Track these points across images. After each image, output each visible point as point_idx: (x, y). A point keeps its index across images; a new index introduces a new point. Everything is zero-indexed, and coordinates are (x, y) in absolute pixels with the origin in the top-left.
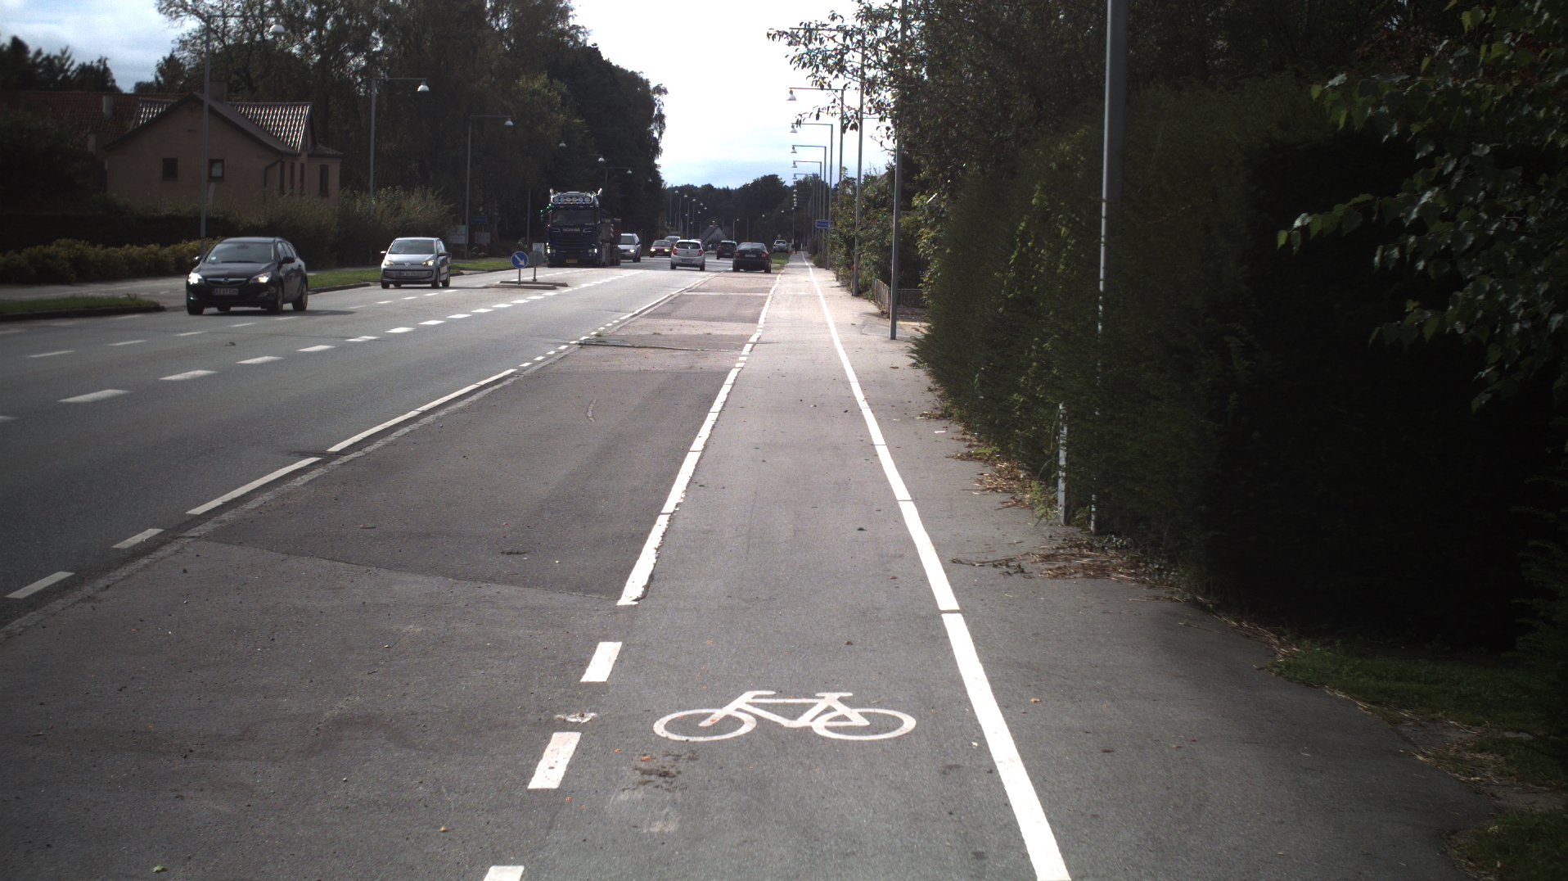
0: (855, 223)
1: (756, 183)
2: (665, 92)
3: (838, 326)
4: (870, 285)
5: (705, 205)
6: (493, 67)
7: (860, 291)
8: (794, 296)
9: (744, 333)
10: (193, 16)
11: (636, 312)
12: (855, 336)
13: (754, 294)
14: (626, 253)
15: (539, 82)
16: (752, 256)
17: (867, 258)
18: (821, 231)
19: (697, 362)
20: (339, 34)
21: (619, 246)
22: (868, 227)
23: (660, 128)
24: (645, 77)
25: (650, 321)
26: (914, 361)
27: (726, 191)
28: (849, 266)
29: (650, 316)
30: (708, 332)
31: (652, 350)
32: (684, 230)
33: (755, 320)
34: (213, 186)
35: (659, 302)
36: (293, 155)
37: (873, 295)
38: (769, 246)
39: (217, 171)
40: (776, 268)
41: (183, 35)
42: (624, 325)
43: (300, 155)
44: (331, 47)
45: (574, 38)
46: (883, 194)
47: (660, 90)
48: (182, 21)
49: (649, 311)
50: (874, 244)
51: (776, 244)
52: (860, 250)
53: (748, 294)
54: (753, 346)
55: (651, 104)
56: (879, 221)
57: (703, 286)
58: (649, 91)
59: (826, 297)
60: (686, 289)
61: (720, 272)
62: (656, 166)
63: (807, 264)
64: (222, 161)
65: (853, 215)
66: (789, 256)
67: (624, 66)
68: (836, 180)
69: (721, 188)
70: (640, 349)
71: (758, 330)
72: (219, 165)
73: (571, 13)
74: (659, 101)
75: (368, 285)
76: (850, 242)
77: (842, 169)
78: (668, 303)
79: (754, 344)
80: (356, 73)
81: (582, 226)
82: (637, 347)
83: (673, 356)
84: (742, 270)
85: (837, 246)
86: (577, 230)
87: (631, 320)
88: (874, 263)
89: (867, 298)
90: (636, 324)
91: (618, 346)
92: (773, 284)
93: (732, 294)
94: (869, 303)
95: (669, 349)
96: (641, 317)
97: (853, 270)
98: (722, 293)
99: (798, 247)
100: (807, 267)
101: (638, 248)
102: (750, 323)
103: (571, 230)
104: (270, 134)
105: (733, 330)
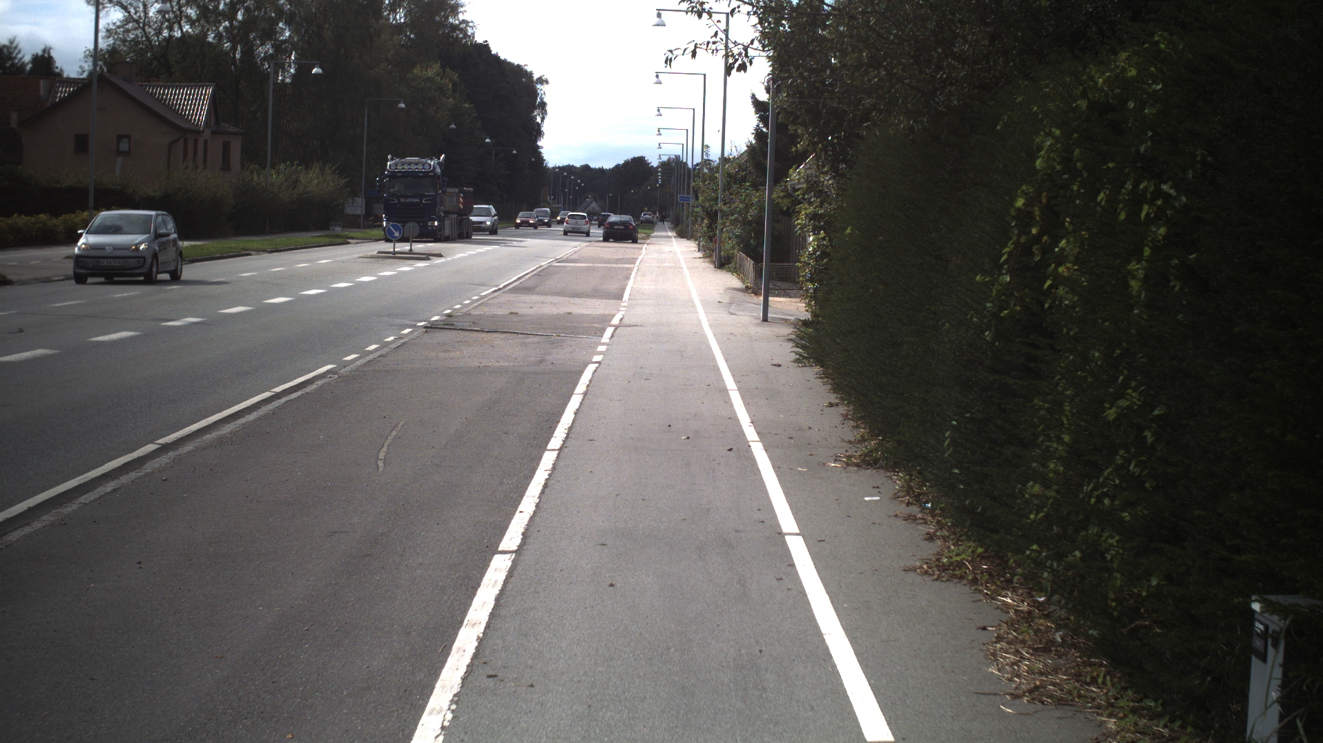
0: (717, 198)
1: (627, 163)
2: (547, 82)
3: (705, 303)
4: (733, 258)
5: (582, 181)
6: (389, 56)
7: (723, 263)
8: (659, 267)
9: (607, 313)
10: (117, 8)
11: (501, 286)
12: (723, 316)
13: (621, 266)
14: (483, 225)
15: (433, 71)
16: (621, 227)
17: (729, 233)
18: (683, 205)
19: (549, 354)
20: (249, 23)
21: (471, 218)
22: (731, 201)
23: (542, 114)
24: (529, 69)
25: (512, 297)
26: (798, 357)
27: (601, 170)
28: (711, 239)
29: (516, 290)
30: (569, 311)
31: (504, 336)
32: (564, 203)
33: (619, 297)
34: (120, 160)
35: (527, 274)
36: (196, 132)
37: (735, 268)
38: (636, 216)
39: (124, 146)
40: (643, 239)
41: (109, 24)
42: (483, 303)
43: (203, 132)
44: (239, 35)
45: (464, 31)
46: (743, 170)
47: (542, 81)
48: (107, 12)
49: (515, 284)
50: (736, 219)
51: (644, 216)
52: (724, 224)
53: (615, 265)
54: (615, 331)
55: (534, 93)
56: (741, 196)
57: (573, 257)
58: (533, 81)
59: (690, 268)
60: (557, 259)
61: (591, 242)
62: (539, 147)
63: (670, 234)
64: (129, 137)
65: (715, 191)
66: (654, 227)
67: (512, 61)
68: (698, 160)
69: (597, 167)
70: (489, 334)
71: (622, 309)
72: (125, 140)
73: (461, 9)
74: (541, 90)
75: (250, 255)
76: (712, 216)
77: (704, 147)
78: (535, 275)
79: (617, 327)
80: (264, 59)
81: (422, 196)
82: (487, 332)
83: (524, 344)
84: (612, 240)
85: (699, 219)
86: (416, 201)
87: (493, 296)
88: (737, 237)
89: (730, 271)
90: (496, 301)
91: (466, 330)
92: (640, 254)
93: (599, 265)
94: (732, 276)
95: (521, 334)
96: (504, 292)
97: (716, 243)
98: (590, 265)
99: (663, 219)
100: (670, 237)
101: (495, 220)
102: (613, 299)
103: (410, 200)
104: (175, 112)
105: (596, 308)
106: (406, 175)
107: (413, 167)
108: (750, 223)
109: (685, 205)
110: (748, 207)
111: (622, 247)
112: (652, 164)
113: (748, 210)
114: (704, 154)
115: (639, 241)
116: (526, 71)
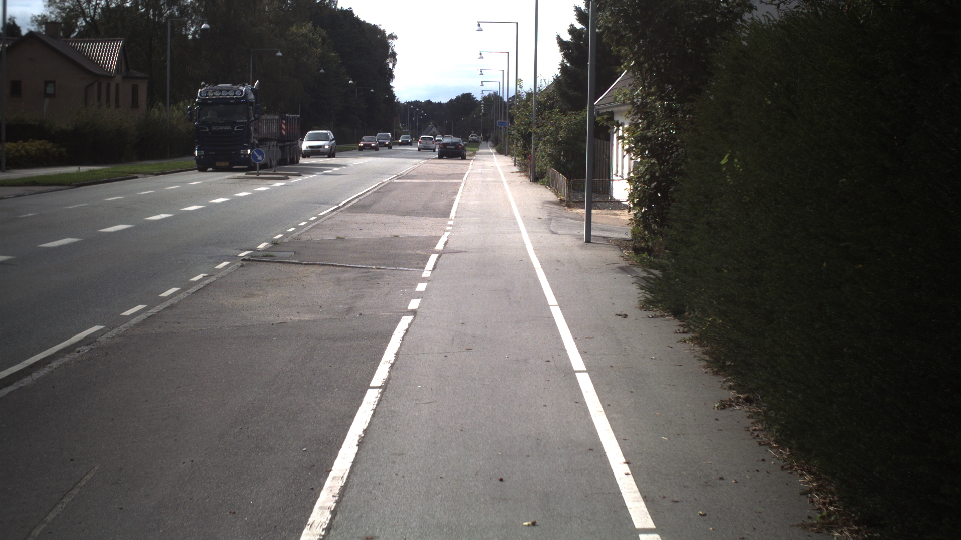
0: (531, 123)
1: (458, 98)
2: (396, 38)
3: (526, 220)
4: (546, 173)
5: (425, 113)
7: (537, 178)
8: (483, 182)
9: (434, 234)
11: (341, 205)
13: (451, 181)
15: (306, 28)
16: (452, 147)
17: (542, 151)
18: (501, 129)
19: (361, 298)
21: (303, 143)
22: (543, 125)
23: (394, 61)
24: (382, 28)
27: (440, 104)
28: (525, 156)
29: (353, 209)
30: (397, 234)
32: (412, 129)
33: (446, 214)
34: (47, 101)
35: (368, 191)
36: (109, 77)
37: (548, 182)
38: (465, 137)
39: (50, 90)
40: (470, 156)
42: (318, 225)
43: (114, 77)
47: (392, 37)
50: (548, 139)
51: (471, 137)
52: (537, 144)
53: (445, 181)
55: (387, 46)
56: (552, 120)
57: (411, 173)
58: (385, 37)
59: (509, 183)
61: (429, 159)
62: (391, 87)
63: (491, 151)
64: (54, 82)
65: (528, 117)
66: (479, 146)
67: (369, 22)
69: (437, 102)
71: (447, 229)
72: (51, 85)
74: (392, 43)
76: (527, 138)
77: (518, 81)
78: (375, 192)
79: (441, 254)
81: (233, 124)
82: (305, 264)
83: (338, 282)
84: (445, 157)
85: (515, 141)
86: (228, 128)
87: (330, 216)
88: (549, 155)
89: (543, 185)
90: (330, 222)
91: (284, 263)
92: (467, 170)
93: (432, 181)
94: (546, 189)
95: (340, 266)
96: (342, 211)
97: (530, 160)
98: (424, 181)
99: (486, 139)
100: (491, 154)
101: (333, 144)
102: (441, 217)
103: (221, 128)
104: (92, 61)
105: (423, 229)
106: (217, 102)
107: (224, 94)
108: (560, 143)
109: (503, 128)
110: (558, 129)
111: (453, 163)
112: (477, 99)
113: (558, 132)
114: (518, 86)
115: (467, 158)
116: (380, 29)
